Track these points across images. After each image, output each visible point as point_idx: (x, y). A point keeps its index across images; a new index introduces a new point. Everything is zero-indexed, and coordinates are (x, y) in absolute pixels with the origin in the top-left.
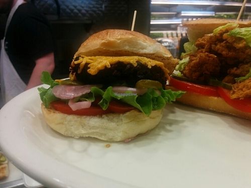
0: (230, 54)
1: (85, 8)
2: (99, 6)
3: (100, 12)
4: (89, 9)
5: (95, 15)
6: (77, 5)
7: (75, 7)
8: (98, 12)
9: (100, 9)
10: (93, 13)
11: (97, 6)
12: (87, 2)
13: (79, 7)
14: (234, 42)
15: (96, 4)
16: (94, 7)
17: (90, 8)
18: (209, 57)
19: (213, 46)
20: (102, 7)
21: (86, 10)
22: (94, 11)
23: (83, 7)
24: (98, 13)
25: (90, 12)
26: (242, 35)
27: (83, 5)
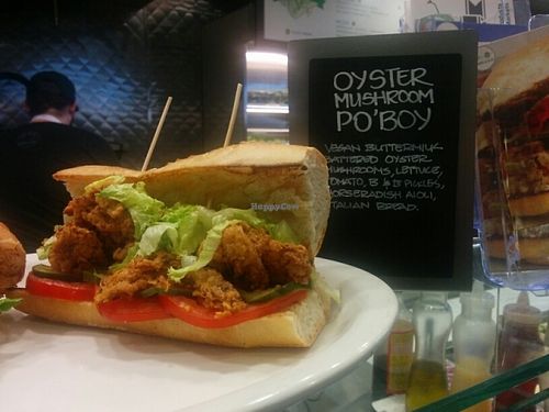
0: (108, 226)
1: (109, 119)
2: (139, 115)
3: (142, 127)
4: (120, 121)
5: (131, 132)
6: (90, 111)
7: (88, 116)
8: (136, 126)
9: (143, 120)
10: (127, 128)
11: (136, 114)
12: (115, 108)
13: (95, 117)
14: (108, 207)
15: (134, 110)
16: (129, 117)
17: (121, 118)
18: (78, 233)
19: (83, 213)
20: (146, 117)
21: (110, 124)
22: (130, 126)
23: (105, 118)
24: (138, 129)
25: (121, 126)
26: (117, 196)
27: (105, 113)
